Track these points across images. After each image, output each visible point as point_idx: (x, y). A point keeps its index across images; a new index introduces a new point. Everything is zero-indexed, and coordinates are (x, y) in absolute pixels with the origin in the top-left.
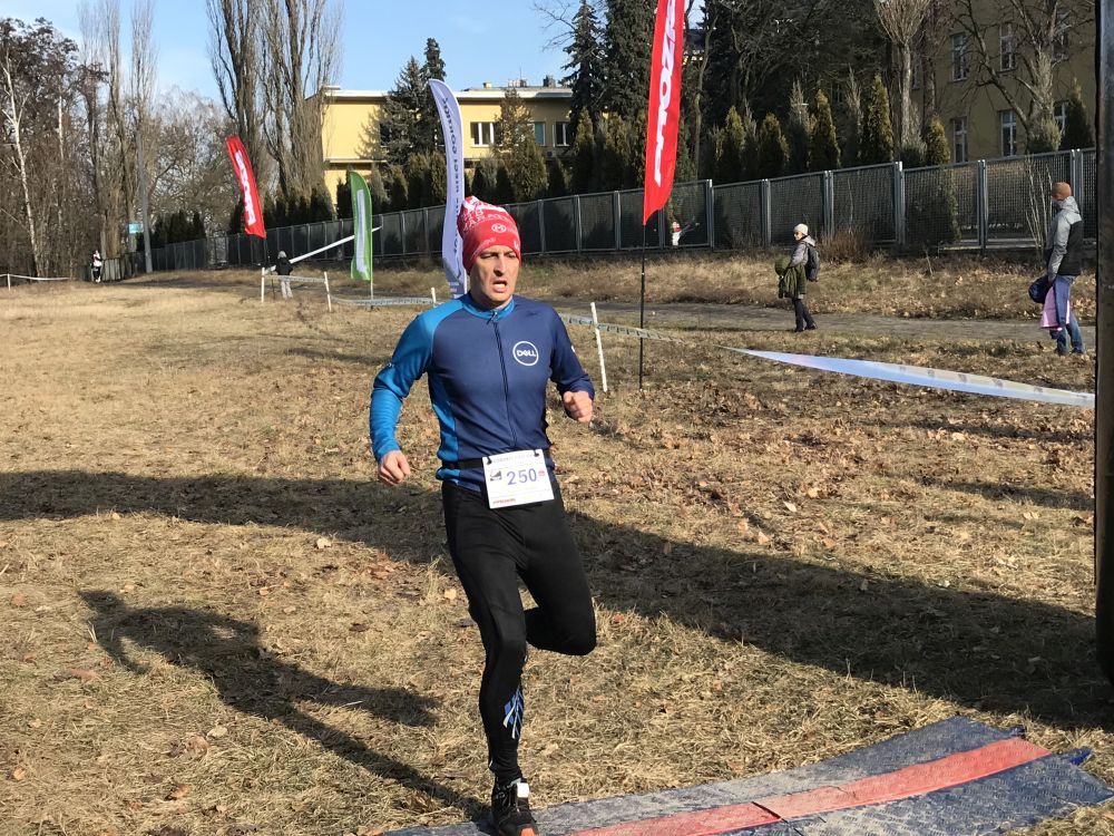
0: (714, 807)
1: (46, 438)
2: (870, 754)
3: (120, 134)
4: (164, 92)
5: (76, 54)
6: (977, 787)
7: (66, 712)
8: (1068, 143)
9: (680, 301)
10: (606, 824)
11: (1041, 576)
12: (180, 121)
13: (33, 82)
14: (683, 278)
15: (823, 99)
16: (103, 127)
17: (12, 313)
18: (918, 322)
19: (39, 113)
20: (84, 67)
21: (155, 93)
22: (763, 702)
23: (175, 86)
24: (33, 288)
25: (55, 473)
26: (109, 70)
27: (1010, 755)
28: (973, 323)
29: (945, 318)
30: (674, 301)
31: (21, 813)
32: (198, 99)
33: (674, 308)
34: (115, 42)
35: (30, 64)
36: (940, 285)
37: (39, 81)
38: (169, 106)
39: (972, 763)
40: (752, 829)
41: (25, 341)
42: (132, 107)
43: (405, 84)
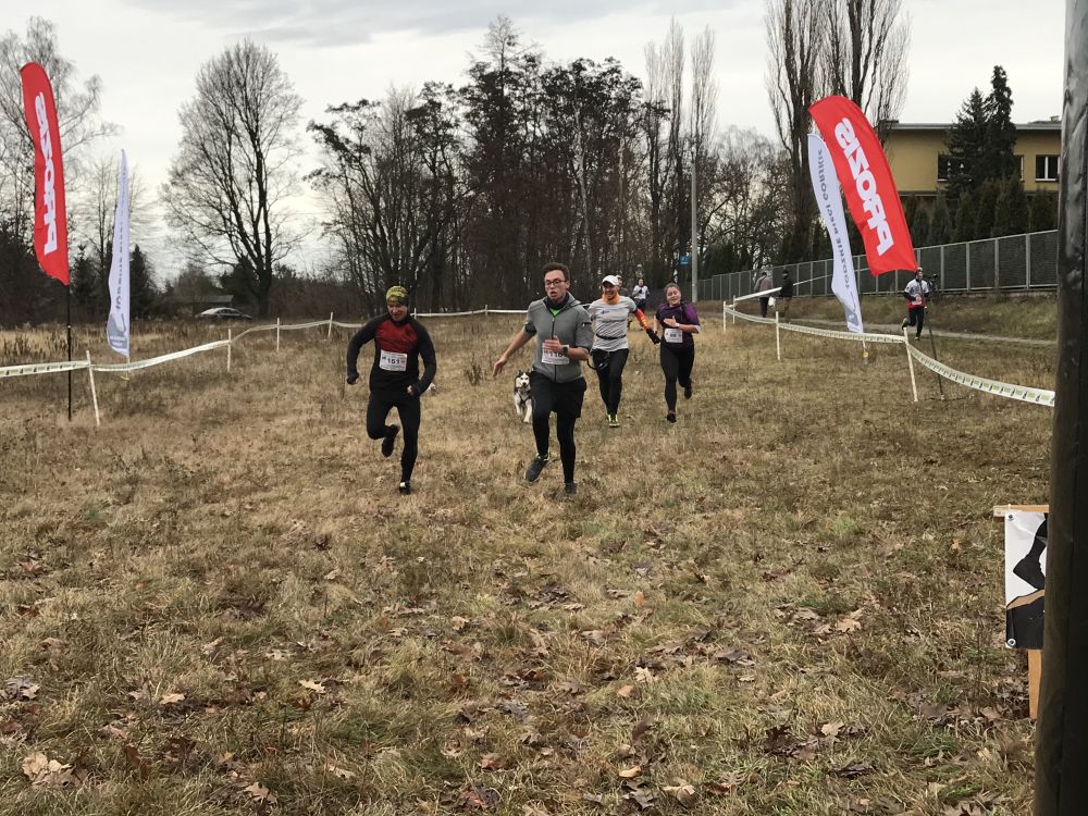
3: (679, 169)
4: (723, 130)
5: (640, 91)
12: (737, 156)
13: (601, 120)
16: (663, 164)
19: (605, 150)
20: (648, 105)
21: (712, 129)
23: (734, 126)
26: (671, 107)
32: (755, 138)
34: (679, 80)
35: (599, 104)
37: (605, 118)
38: (725, 144)
42: (691, 144)
43: (966, 116)
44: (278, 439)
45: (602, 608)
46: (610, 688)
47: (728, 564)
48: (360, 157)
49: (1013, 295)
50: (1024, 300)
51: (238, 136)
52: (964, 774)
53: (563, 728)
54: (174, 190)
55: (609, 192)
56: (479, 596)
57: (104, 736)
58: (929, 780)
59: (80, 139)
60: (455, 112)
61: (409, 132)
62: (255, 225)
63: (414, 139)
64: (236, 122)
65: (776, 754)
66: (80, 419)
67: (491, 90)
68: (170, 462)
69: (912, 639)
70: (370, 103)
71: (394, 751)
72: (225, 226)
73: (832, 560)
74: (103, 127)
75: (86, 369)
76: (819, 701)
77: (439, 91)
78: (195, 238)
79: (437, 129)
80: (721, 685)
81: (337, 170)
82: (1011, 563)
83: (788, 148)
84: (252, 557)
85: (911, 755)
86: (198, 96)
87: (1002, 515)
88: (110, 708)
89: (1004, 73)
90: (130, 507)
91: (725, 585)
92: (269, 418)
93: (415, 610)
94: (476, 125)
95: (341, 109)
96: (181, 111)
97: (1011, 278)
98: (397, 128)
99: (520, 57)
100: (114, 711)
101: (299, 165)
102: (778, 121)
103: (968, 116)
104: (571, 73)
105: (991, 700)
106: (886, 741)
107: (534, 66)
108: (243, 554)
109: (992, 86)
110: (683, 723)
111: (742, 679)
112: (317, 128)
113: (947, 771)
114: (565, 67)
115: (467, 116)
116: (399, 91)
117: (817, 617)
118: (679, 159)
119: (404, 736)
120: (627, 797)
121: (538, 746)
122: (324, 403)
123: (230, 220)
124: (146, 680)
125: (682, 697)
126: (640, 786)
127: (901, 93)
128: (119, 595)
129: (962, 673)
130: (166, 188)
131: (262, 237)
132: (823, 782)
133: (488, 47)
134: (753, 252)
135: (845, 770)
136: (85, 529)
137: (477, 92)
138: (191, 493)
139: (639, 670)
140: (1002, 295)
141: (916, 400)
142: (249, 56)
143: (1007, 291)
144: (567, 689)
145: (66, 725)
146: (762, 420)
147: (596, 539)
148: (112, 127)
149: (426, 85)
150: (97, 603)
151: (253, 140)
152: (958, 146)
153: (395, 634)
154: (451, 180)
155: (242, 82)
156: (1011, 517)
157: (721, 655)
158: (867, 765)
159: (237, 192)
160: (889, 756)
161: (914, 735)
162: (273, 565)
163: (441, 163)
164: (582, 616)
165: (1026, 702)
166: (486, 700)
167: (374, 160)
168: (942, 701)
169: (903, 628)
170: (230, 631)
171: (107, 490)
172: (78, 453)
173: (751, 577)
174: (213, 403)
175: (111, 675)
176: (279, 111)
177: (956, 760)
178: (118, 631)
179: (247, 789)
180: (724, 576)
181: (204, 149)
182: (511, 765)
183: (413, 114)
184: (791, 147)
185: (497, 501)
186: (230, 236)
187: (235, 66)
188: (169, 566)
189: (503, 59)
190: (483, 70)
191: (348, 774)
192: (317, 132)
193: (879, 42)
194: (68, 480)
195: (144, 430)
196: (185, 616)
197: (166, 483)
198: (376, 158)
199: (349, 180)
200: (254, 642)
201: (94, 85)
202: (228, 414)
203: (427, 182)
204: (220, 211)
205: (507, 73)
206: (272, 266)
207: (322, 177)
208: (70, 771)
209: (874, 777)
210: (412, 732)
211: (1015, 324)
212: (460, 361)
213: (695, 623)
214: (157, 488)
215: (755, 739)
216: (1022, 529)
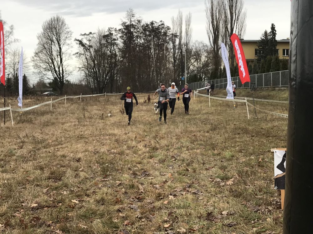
3: (181, 52)
4: (194, 42)
5: (170, 30)
12: (198, 49)
13: (159, 38)
16: (177, 51)
19: (160, 47)
20: (172, 34)
21: (191, 41)
23: (197, 40)
26: (179, 35)
34: (181, 27)
35: (158, 34)
38: (195, 45)
42: (185, 45)
43: (263, 38)
44: (65, 130)
45: (159, 178)
46: (161, 201)
47: (195, 165)
48: (90, 49)
49: (276, 89)
50: (279, 90)
51: (54, 43)
52: (263, 225)
53: (148, 213)
54: (35, 58)
55: (161, 59)
56: (124, 175)
57: (14, 216)
58: (253, 227)
59: (8, 43)
60: (117, 36)
61: (103, 42)
62: (59, 68)
63: (105, 44)
64: (53, 38)
65: (209, 220)
66: (7, 124)
67: (128, 30)
68: (34, 137)
69: (248, 187)
70: (92, 33)
71: (99, 220)
72: (50, 68)
73: (225, 164)
74: (15, 40)
75: (9, 110)
76: (221, 205)
77: (112, 30)
78: (41, 72)
79: (112, 41)
80: (193, 200)
81: (83, 52)
82: (276, 165)
83: (212, 47)
84: (58, 164)
85: (247, 220)
86: (42, 31)
87: (273, 151)
88: (16, 209)
89: (274, 26)
90: (22, 150)
91: (195, 171)
92: (63, 124)
93: (105, 179)
94: (123, 39)
95: (84, 35)
96: (37, 35)
97: (276, 84)
98: (100, 40)
99: (136, 20)
100: (17, 209)
101: (72, 51)
102: (209, 39)
103: (264, 38)
104: (150, 25)
105: (270, 204)
106: (240, 216)
107: (140, 23)
108: (55, 163)
109: (271, 29)
110: (182, 211)
111: (199, 199)
112: (77, 40)
113: (258, 225)
114: (149, 23)
115: (120, 37)
116: (101, 29)
117: (221, 181)
118: (181, 50)
119: (102, 216)
120: (166, 233)
121: (141, 218)
122: (79, 119)
123: (52, 67)
124: (26, 200)
125: (182, 204)
126: (170, 230)
127: (244, 31)
128: (19, 175)
129: (262, 196)
130: (33, 57)
131: (61, 72)
132: (223, 228)
133: (126, 17)
134: (202, 76)
135: (229, 224)
136: (9, 156)
137: (124, 30)
138: (40, 146)
139: (170, 196)
140: (273, 89)
141: (249, 118)
142: (58, 20)
143: (274, 87)
144: (149, 202)
145: (3, 213)
146: (205, 124)
147: (158, 158)
148: (17, 40)
149: (109, 28)
150: (12, 178)
151: (59, 44)
152: (261, 46)
153: (99, 186)
154: (116, 55)
155: (56, 27)
156: (276, 152)
157: (193, 192)
158: (235, 223)
159: (54, 58)
160: (241, 220)
161: (248, 214)
162: (64, 167)
163: (113, 51)
164: (154, 181)
165: (280, 205)
166: (126, 205)
167: (94, 50)
168: (257, 204)
169: (245, 183)
170: (51, 186)
171: (15, 145)
172: (7, 134)
173: (202, 169)
174: (46, 120)
175: (16, 199)
176: (66, 35)
177: (261, 221)
178: (18, 186)
179: (56, 232)
180: (194, 169)
181: (44, 46)
182: (133, 224)
183: (105, 36)
184: (213, 46)
185: (129, 148)
186: (52, 71)
187: (53, 22)
188: (33, 167)
189: (131, 21)
190: (125, 24)
191: (85, 227)
192: (77, 41)
193: (238, 17)
194: (4, 142)
195: (26, 127)
196: (38, 181)
197: (33, 143)
198: (94, 49)
199: (86, 55)
200: (58, 189)
201: (12, 28)
202: (51, 123)
203: (109, 56)
204: (49, 64)
205: (133, 25)
206: (64, 80)
207: (78, 54)
208: (4, 227)
209: (237, 226)
210: (104, 214)
211: (277, 97)
212: (118, 107)
213: (186, 182)
214: (30, 144)
215: (203, 216)
216: (279, 155)
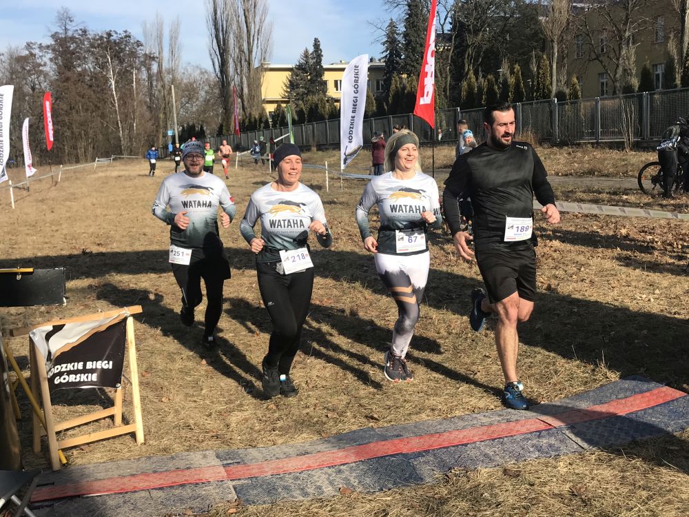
0: (517, 420)
1: (144, 234)
2: (591, 394)
3: (163, 86)
4: (184, 66)
5: (142, 48)
6: (650, 411)
7: (181, 368)
8: (642, 88)
9: (444, 168)
10: (464, 428)
11: (661, 305)
12: (192, 80)
13: (121, 62)
14: (444, 156)
15: (517, 67)
16: (154, 83)
17: (115, 174)
18: (566, 179)
19: (124, 76)
20: (145, 55)
21: (180, 67)
22: (530, 367)
23: (189, 63)
24: (122, 162)
25: (152, 251)
26: (158, 56)
27: (664, 396)
28: (595, 178)
29: (580, 176)
30: (441, 168)
31: (170, 418)
32: (201, 69)
33: (442, 171)
34: (161, 41)
35: (120, 53)
36: (576, 159)
37: (124, 60)
38: (186, 73)
39: (647, 399)
40: (540, 432)
41: (124, 187)
42: (169, 73)
43: (302, 61)
55: (126, 97)
60: (43, 58)
77: (34, 47)
79: (34, 67)
89: (319, 42)
94: (56, 64)
99: (78, 29)
104: (105, 37)
107: (86, 35)
109: (313, 47)
115: (51, 60)
116: (13, 47)
133: (57, 22)
137: (56, 47)
149: (27, 43)
183: (21, 60)
189: (66, 29)
190: (57, 36)
205: (73, 39)
